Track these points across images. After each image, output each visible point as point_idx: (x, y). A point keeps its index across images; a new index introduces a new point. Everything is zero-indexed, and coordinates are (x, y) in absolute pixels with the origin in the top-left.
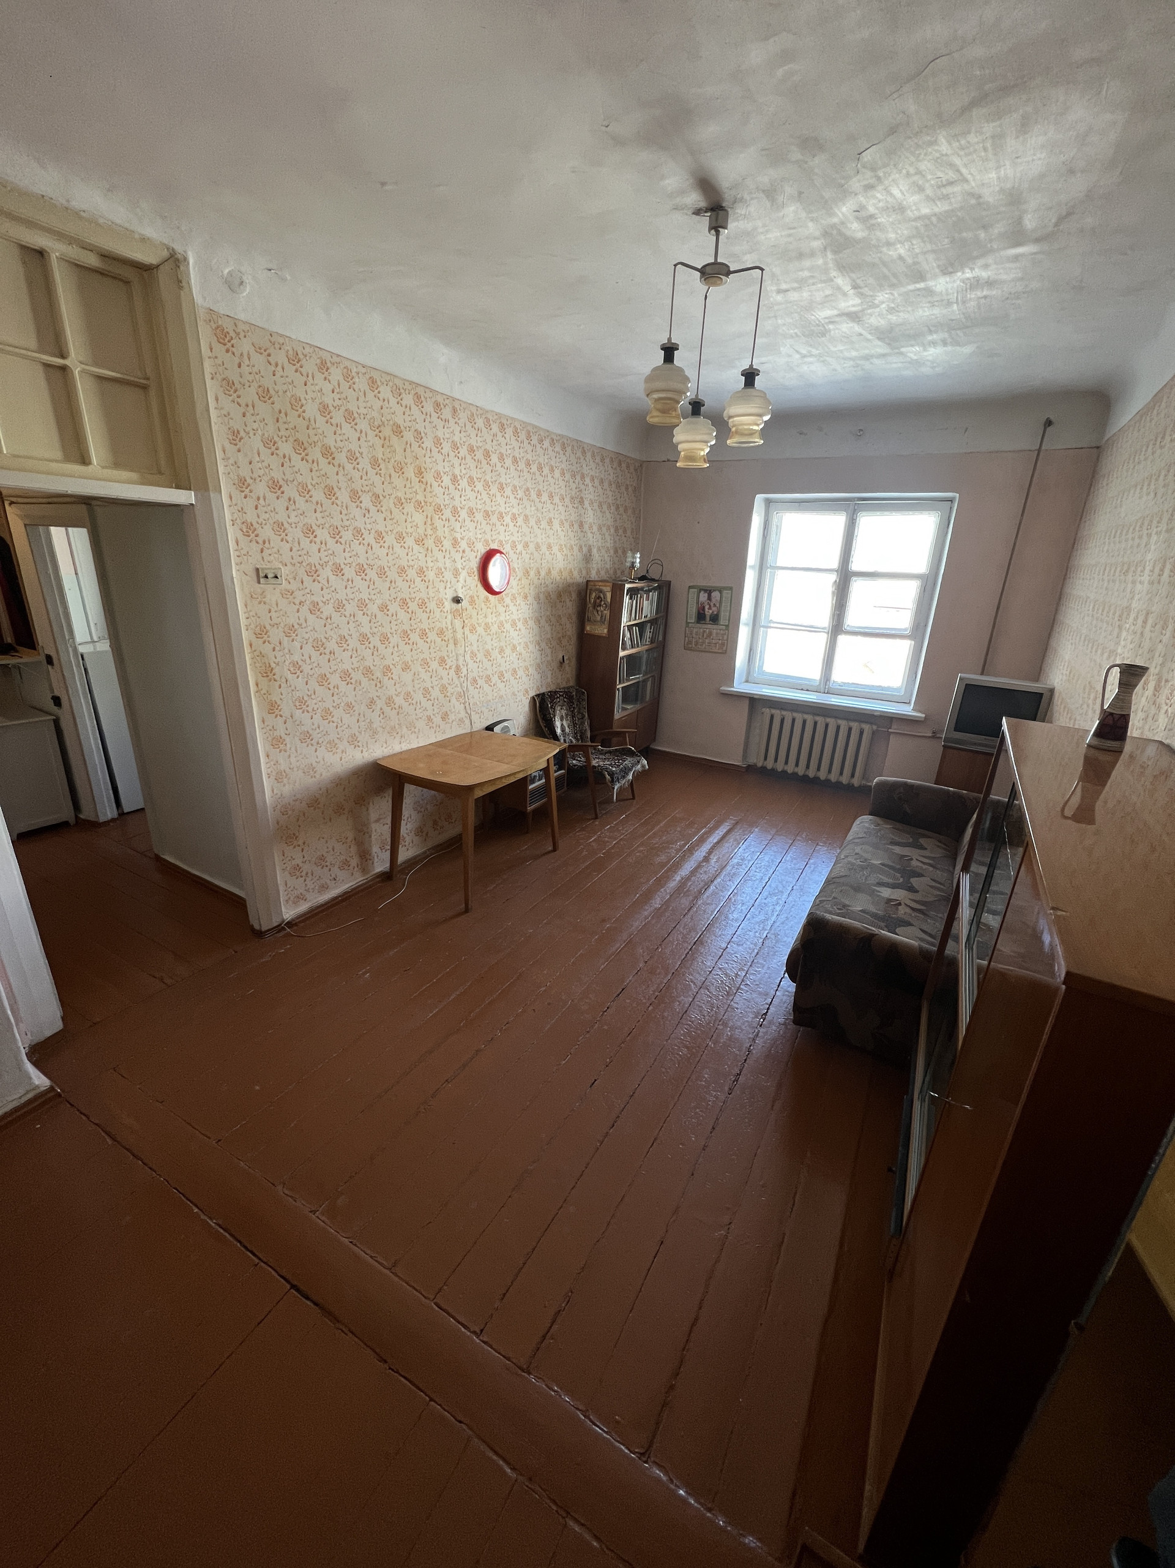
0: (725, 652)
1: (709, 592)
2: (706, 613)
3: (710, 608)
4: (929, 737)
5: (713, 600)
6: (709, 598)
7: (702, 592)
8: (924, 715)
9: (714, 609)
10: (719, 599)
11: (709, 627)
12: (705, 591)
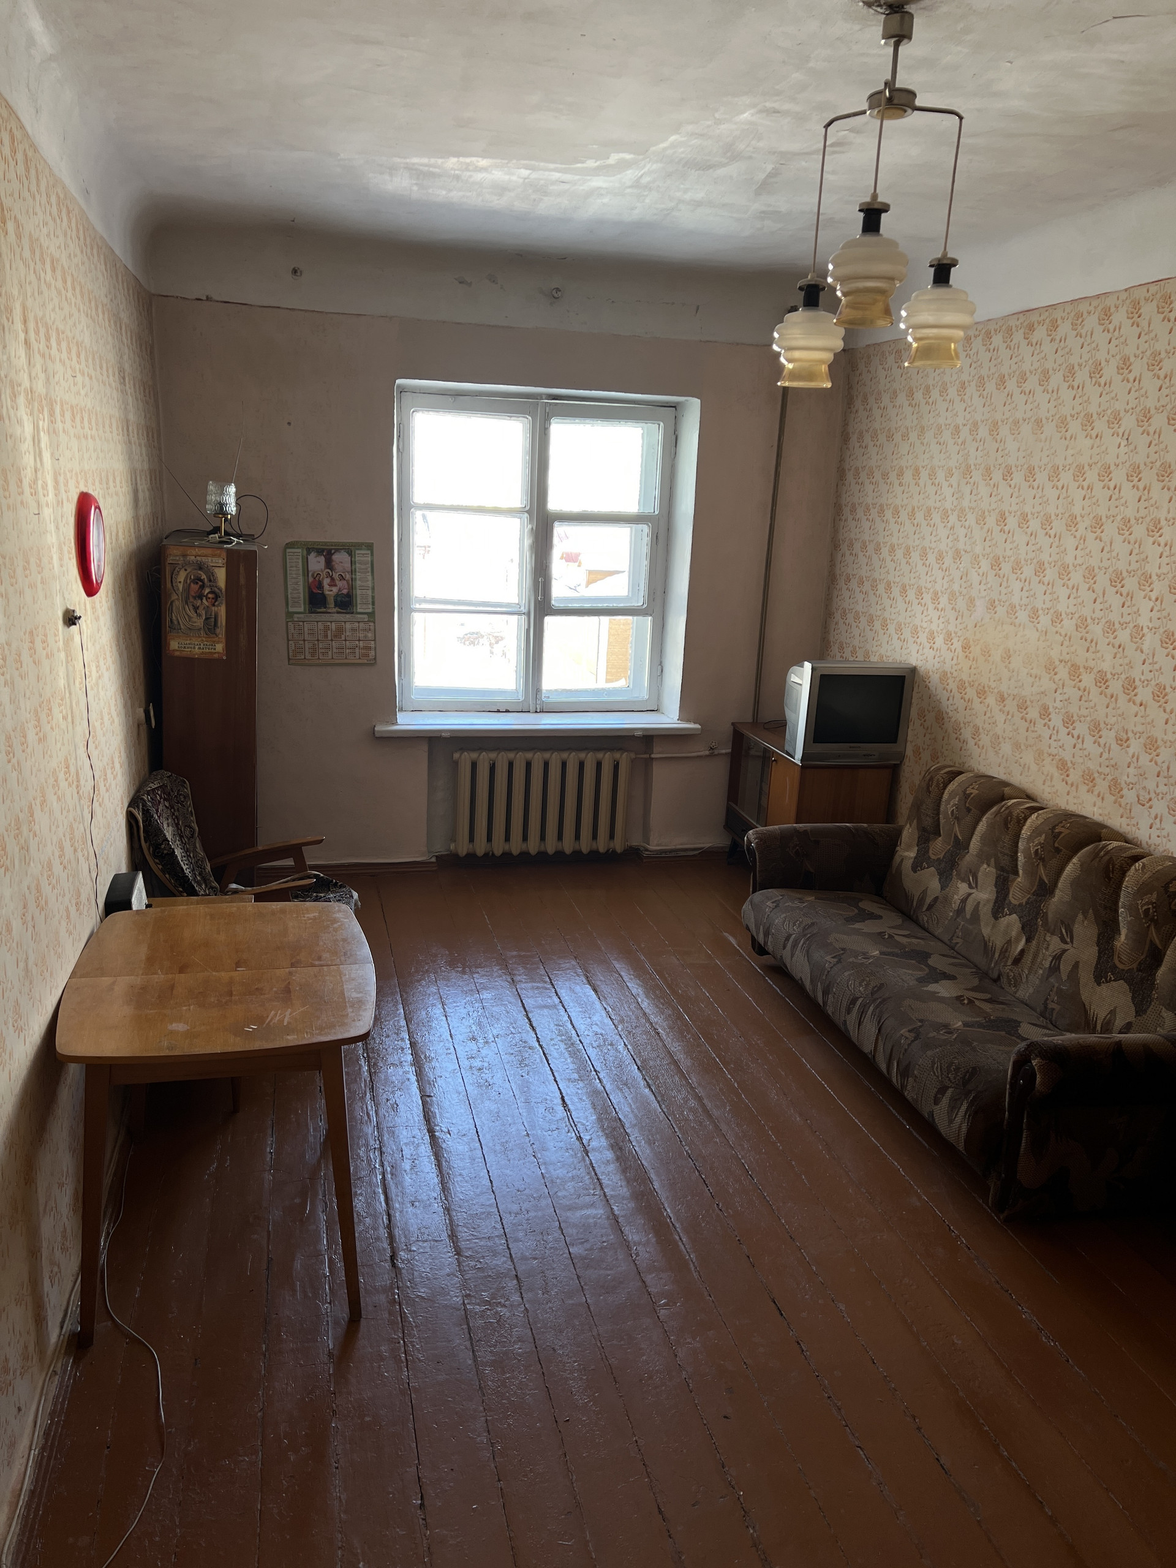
0: (373, 663)
1: (327, 552)
2: (327, 593)
3: (333, 583)
4: (707, 756)
5: (338, 568)
6: (329, 564)
7: (313, 555)
8: (698, 726)
9: (340, 584)
10: (348, 565)
11: (334, 618)
12: (320, 552)
